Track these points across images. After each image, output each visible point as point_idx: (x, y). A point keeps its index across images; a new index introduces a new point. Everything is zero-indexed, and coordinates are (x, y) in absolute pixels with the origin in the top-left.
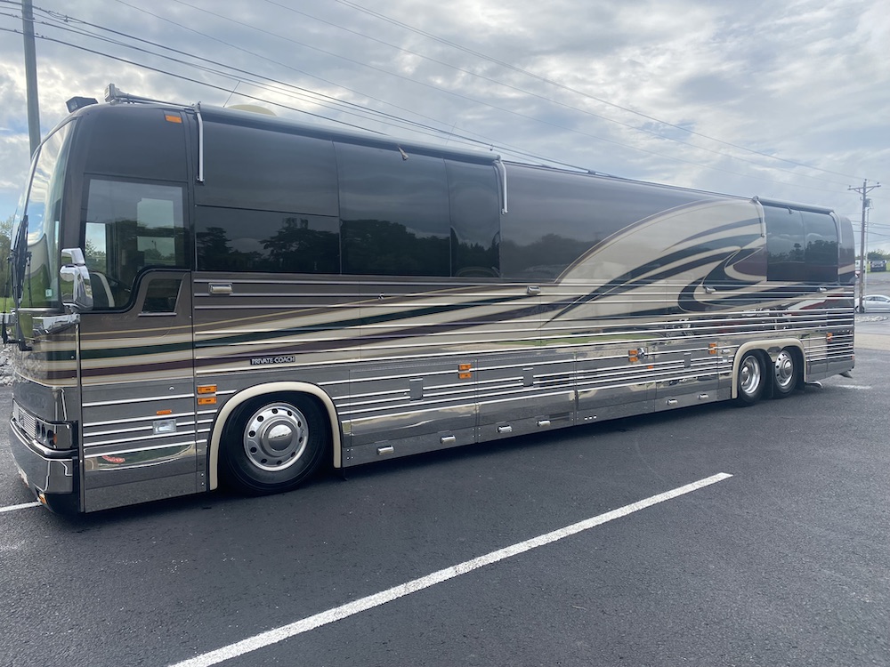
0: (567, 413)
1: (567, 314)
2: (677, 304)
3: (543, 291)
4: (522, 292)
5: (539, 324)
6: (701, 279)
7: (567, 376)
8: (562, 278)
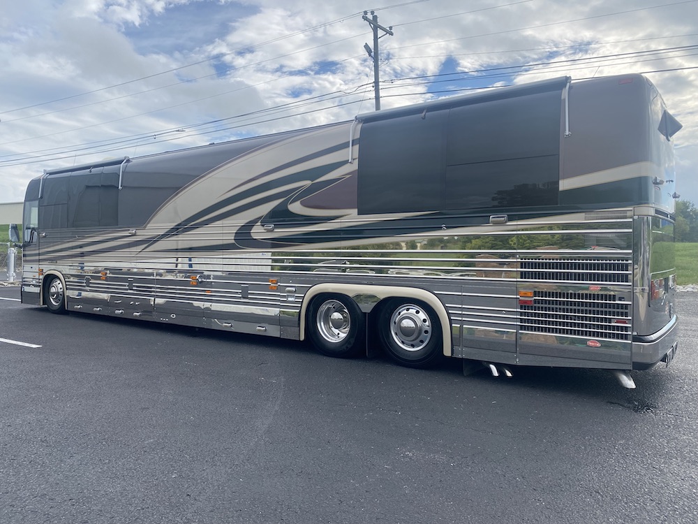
0: (151, 312)
1: (150, 247)
2: (233, 241)
3: (139, 232)
4: (126, 234)
5: (136, 253)
6: (260, 218)
7: (151, 288)
8: (148, 223)
